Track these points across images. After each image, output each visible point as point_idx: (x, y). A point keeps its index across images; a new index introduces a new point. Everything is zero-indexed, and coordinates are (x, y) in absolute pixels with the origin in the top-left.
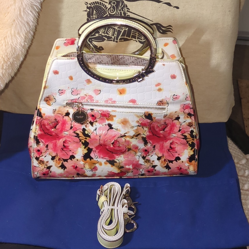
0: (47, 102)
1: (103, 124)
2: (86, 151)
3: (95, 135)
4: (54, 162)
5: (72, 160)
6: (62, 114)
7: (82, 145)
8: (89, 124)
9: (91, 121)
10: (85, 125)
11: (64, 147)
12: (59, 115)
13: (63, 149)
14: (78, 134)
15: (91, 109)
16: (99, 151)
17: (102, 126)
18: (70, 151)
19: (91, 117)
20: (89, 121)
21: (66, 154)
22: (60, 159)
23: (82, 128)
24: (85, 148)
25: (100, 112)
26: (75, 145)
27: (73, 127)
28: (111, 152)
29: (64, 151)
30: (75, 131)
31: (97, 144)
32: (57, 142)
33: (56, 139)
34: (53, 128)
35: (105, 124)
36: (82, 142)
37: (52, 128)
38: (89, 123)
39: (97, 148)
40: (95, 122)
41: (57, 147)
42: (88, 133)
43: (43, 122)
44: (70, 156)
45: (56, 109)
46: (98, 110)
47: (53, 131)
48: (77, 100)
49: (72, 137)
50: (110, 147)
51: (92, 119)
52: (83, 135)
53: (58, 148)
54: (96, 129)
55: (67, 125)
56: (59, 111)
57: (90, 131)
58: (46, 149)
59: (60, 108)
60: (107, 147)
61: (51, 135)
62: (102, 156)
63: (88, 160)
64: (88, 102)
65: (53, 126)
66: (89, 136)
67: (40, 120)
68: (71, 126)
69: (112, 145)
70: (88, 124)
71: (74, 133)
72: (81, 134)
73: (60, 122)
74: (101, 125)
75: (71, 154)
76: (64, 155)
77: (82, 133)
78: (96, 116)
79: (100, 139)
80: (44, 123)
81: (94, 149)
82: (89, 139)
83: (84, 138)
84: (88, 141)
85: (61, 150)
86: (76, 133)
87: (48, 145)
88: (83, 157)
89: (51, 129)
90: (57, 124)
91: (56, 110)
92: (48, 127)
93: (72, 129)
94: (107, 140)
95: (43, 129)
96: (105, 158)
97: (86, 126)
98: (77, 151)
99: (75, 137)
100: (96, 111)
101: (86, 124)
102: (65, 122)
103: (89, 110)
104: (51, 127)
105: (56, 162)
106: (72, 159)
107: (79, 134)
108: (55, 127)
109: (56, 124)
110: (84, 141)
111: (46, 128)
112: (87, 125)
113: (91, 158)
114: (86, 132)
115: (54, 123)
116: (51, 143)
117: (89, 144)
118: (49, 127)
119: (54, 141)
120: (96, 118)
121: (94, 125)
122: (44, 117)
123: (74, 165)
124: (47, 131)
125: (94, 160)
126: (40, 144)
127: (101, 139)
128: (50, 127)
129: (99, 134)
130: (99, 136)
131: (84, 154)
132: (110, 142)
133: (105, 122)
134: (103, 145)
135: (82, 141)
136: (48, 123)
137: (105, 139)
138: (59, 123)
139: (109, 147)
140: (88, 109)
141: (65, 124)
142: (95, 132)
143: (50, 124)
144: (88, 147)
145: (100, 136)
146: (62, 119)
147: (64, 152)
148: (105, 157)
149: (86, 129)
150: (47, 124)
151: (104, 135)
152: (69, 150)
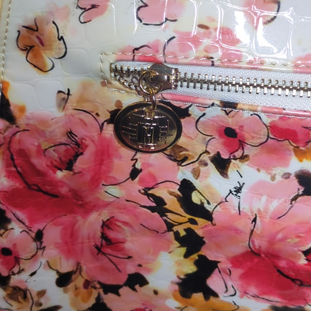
0: (30, 55)
1: (274, 172)
2: (190, 268)
3: (234, 211)
4: (69, 293)
5: (134, 290)
6: (97, 114)
7: (177, 244)
8: (211, 166)
9: (218, 154)
10: (191, 167)
11: (104, 242)
12: (84, 116)
13: (102, 250)
14: (160, 202)
15: (222, 102)
16: (243, 274)
17: (267, 178)
18: (130, 257)
19: (220, 136)
20: (209, 153)
21: (114, 266)
22: (92, 284)
23: (179, 178)
24: (186, 256)
25: (266, 120)
26: (147, 240)
27: (141, 170)
28: (293, 280)
29: (104, 257)
30: (150, 189)
31: (239, 249)
32: (77, 221)
33: (72, 212)
34: (61, 170)
35: (285, 174)
36: (177, 234)
37: (56, 167)
38: (209, 162)
39: (236, 261)
40: (238, 161)
41: (80, 240)
42: (202, 203)
43: (20, 142)
44: (129, 275)
45: (69, 90)
46: (259, 109)
47: (61, 181)
48: (161, 51)
49: (135, 208)
50: (294, 263)
51: (226, 145)
52: (182, 207)
53: (82, 243)
54: (238, 190)
55: (116, 161)
56: (82, 99)
57: (212, 194)
58: (34, 245)
59: (85, 86)
60: (282, 264)
61: (56, 196)
62: (253, 290)
63: (198, 297)
64: (213, 65)
65: (60, 159)
66: (208, 216)
67: (5, 131)
68: (134, 165)
69: (303, 256)
70: (206, 165)
71: (146, 194)
72: (172, 203)
73: (87, 146)
74: (263, 176)
75: (131, 269)
76: (104, 269)
77: (179, 200)
78: (247, 135)
79: (252, 231)
80: (22, 147)
81: (224, 265)
82: (206, 226)
83: (186, 220)
84: (200, 232)
85: (92, 253)
86: (153, 196)
87: (44, 232)
88: (178, 284)
89: (55, 173)
90: (77, 155)
91: (69, 94)
92: (40, 163)
93: (137, 179)
94: (284, 239)
95: (19, 169)
96: (266, 297)
97: (196, 173)
98: (154, 260)
99: (149, 211)
100: (247, 114)
101: (196, 165)
102: (108, 147)
103: (213, 105)
104: (52, 163)
105: (77, 295)
106: (137, 287)
107: (166, 201)
108: (69, 165)
109: (73, 153)
110: (185, 230)
111: (33, 166)
112: (203, 169)
113: (209, 293)
114: (196, 198)
115: (63, 148)
116: (56, 225)
117: (204, 243)
118: (44, 165)
119: (66, 219)
120: (242, 144)
121: (231, 171)
122: (22, 122)
123: (143, 307)
124: (36, 180)
125: (222, 301)
126: (10, 227)
127: (258, 232)
128: (49, 164)
129: (252, 212)
130: (252, 218)
131: (182, 277)
132: (296, 245)
133: (287, 165)
134: (263, 255)
135: (175, 229)
136: (39, 146)
137: (278, 232)
138: (84, 151)
139: (287, 264)
140: (210, 102)
141: (109, 156)
142: (233, 200)
143: (46, 153)
144: (200, 253)
145: (255, 220)
146: (95, 134)
147: (107, 260)
148: (265, 293)
149: (196, 183)
150: (33, 149)
151: (271, 218)
152: (124, 254)
